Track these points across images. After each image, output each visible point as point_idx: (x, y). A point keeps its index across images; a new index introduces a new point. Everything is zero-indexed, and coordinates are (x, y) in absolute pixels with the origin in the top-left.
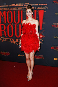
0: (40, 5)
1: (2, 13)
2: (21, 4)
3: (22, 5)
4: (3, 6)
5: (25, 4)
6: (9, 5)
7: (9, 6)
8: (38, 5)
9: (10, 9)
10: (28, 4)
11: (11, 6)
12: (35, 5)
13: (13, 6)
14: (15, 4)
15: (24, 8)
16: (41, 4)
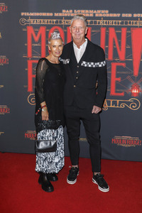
0: (135, 15)
1: (36, 33)
2: (87, 11)
3: (92, 15)
4: (38, 14)
5: (99, 11)
6: (57, 12)
7: (56, 15)
8: (130, 15)
9: (57, 22)
10: (107, 11)
11: (60, 15)
12: (124, 15)
13: (66, 15)
14: (71, 11)
15: (95, 22)
16: (139, 15)
